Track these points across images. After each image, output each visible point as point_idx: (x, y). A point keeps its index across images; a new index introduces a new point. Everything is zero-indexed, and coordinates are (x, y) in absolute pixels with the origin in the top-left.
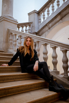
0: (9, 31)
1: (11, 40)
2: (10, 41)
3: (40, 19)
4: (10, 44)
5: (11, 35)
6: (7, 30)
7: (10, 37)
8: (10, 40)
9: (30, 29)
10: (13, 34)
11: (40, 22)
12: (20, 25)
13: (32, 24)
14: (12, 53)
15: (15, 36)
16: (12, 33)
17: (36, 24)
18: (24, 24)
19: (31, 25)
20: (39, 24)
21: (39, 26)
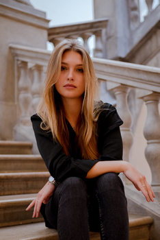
0: (17, 55)
1: (26, 89)
2: (22, 96)
3: (136, 8)
4: (21, 105)
5: (22, 72)
6: (6, 51)
7: (19, 78)
8: (20, 90)
9: (100, 46)
10: (30, 65)
11: (137, 18)
12: (58, 33)
13: (105, 26)
14: (26, 139)
15: (36, 73)
16: (25, 63)
17: (119, 25)
18: (77, 30)
19: (104, 31)
20: (134, 26)
21: (132, 33)
